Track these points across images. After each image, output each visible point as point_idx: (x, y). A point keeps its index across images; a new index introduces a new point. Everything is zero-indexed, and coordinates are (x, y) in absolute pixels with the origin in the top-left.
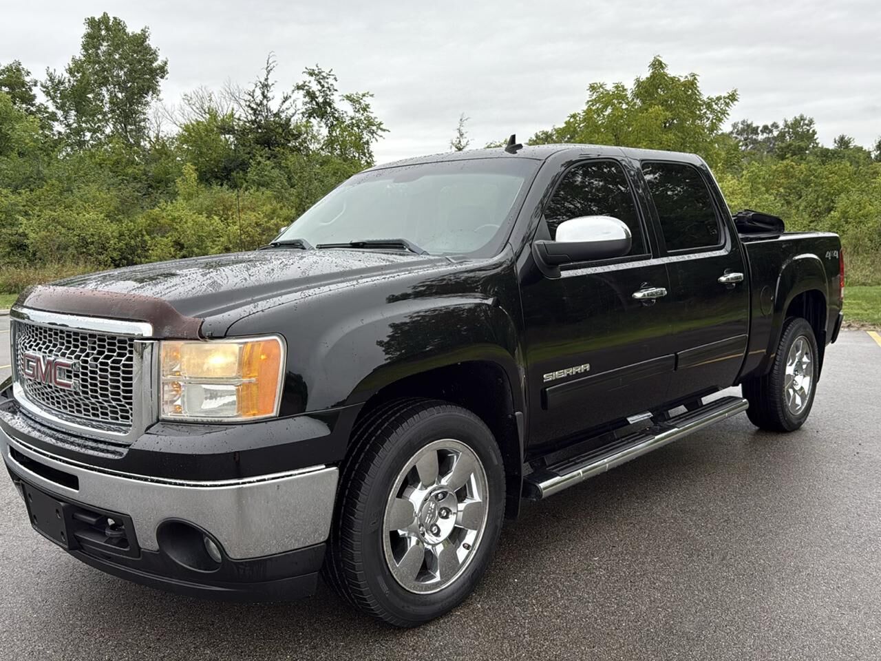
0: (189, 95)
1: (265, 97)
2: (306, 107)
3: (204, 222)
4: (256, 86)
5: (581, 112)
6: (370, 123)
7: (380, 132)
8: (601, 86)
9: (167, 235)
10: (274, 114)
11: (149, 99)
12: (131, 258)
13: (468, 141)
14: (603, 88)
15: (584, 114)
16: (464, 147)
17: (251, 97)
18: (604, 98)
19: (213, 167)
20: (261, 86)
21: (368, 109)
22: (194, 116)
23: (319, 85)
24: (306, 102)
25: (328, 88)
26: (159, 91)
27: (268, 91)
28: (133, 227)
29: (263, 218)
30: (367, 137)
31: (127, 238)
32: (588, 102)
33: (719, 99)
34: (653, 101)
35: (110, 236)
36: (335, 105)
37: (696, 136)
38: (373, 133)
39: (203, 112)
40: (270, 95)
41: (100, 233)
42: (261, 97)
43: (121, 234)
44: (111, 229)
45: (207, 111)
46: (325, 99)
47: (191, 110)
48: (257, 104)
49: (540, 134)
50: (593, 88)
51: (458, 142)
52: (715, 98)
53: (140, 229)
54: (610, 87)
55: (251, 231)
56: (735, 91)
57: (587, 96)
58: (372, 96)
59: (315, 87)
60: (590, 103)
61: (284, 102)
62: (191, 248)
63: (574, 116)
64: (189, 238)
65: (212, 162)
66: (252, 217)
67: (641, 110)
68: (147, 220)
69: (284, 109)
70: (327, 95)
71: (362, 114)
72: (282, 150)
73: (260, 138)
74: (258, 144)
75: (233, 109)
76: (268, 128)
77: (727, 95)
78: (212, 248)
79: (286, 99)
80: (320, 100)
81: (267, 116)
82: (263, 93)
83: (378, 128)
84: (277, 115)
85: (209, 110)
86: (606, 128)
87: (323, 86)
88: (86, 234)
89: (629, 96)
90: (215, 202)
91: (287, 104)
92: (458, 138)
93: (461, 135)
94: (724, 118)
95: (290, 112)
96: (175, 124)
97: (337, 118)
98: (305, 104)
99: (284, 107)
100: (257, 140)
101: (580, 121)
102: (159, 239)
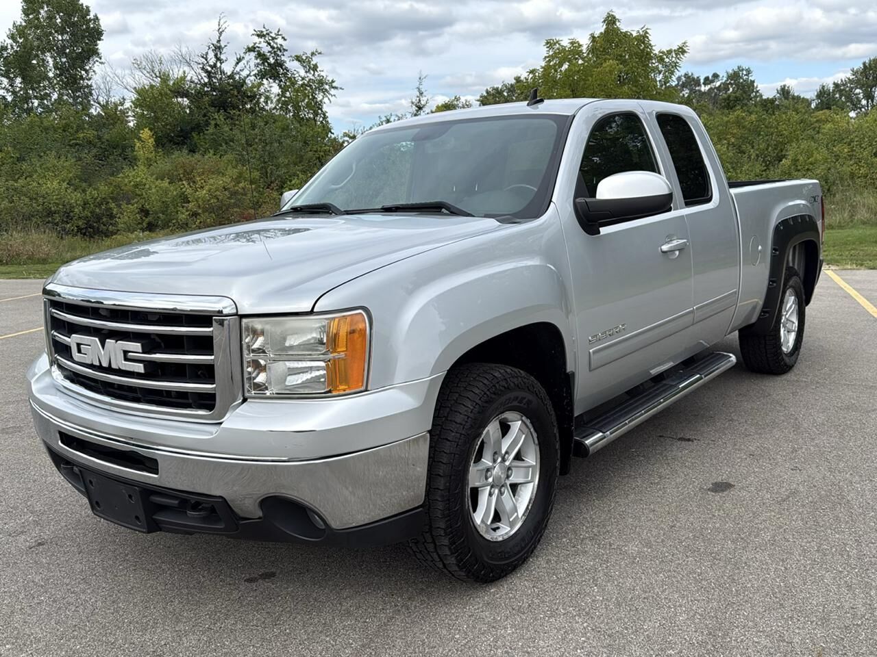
0: (138, 59)
1: (218, 59)
2: (259, 69)
3: (167, 188)
4: (209, 48)
5: (538, 68)
6: (321, 82)
7: (333, 91)
8: (557, 42)
9: (132, 202)
10: (228, 76)
11: (91, 63)
14: (559, 44)
15: (542, 70)
16: (424, 105)
17: (204, 60)
18: (560, 54)
19: (168, 132)
20: (213, 48)
21: (318, 69)
22: (144, 80)
23: (269, 47)
24: (258, 64)
25: (278, 48)
26: (101, 54)
27: (221, 53)
28: (97, 195)
29: (231, 182)
30: (321, 97)
31: (92, 206)
32: (546, 57)
33: (669, 52)
34: (608, 57)
35: (75, 205)
36: (287, 65)
38: (325, 92)
39: (154, 75)
40: (223, 57)
41: (64, 201)
42: (214, 59)
43: (86, 203)
44: (75, 197)
45: (158, 74)
46: (277, 60)
47: (142, 74)
48: (210, 66)
49: (491, 90)
50: (549, 44)
51: (418, 101)
52: (665, 51)
53: (104, 196)
54: (566, 43)
55: (220, 195)
56: (685, 43)
57: (544, 52)
58: (321, 54)
59: (265, 49)
60: (547, 59)
61: (237, 63)
62: (157, 213)
63: (532, 72)
64: (154, 204)
65: (168, 127)
66: (220, 181)
67: (596, 65)
68: (109, 188)
70: (278, 55)
71: (313, 74)
72: (238, 113)
73: (215, 100)
74: (212, 106)
75: (184, 72)
76: (222, 91)
77: (677, 47)
79: (239, 60)
80: (272, 61)
81: (221, 78)
82: (216, 55)
83: (330, 87)
84: (231, 77)
85: (160, 73)
87: (273, 47)
88: (50, 203)
89: (585, 51)
90: (175, 166)
91: (241, 64)
92: (418, 97)
93: (421, 94)
94: (676, 70)
95: (244, 74)
96: (126, 88)
97: (289, 78)
98: (257, 65)
99: (238, 69)
100: (212, 103)
101: (539, 76)
102: (124, 206)
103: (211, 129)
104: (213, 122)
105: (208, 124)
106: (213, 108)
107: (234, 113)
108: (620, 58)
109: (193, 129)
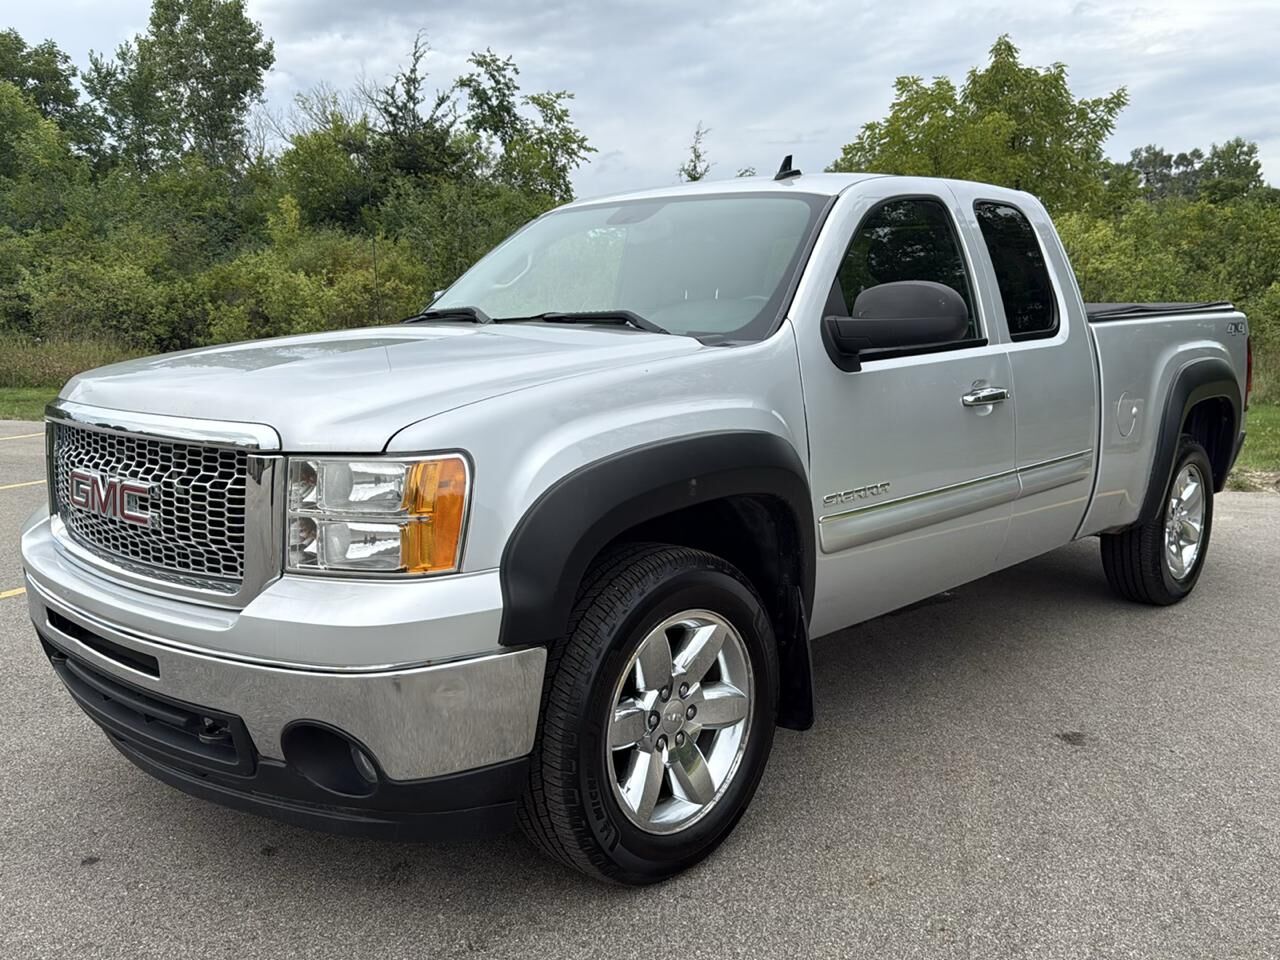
0: (305, 95)
1: (411, 97)
2: (473, 113)
4: (397, 81)
5: (882, 121)
6: (568, 138)
7: (582, 153)
8: (915, 82)
9: (238, 302)
10: (424, 124)
11: (247, 100)
12: (187, 336)
13: (708, 166)
14: (918, 85)
15: (886, 124)
16: (702, 175)
17: (389, 98)
18: (919, 101)
19: (328, 202)
20: (404, 80)
21: (565, 118)
22: (308, 125)
23: (492, 81)
24: (473, 106)
25: (506, 84)
26: (262, 88)
27: (416, 89)
28: (190, 290)
30: (564, 161)
31: (181, 305)
32: (894, 104)
33: (1097, 103)
34: (996, 106)
35: (154, 303)
36: (517, 111)
37: (1061, 160)
38: (571, 153)
39: (324, 119)
40: (418, 95)
41: (138, 297)
42: (404, 97)
43: (173, 301)
44: (157, 292)
45: (329, 118)
46: (501, 102)
47: (307, 116)
48: (397, 107)
50: (902, 84)
51: (692, 167)
52: (1090, 102)
53: (201, 292)
54: (928, 83)
55: (356, 299)
56: (1123, 90)
57: (892, 96)
58: (571, 96)
59: (487, 84)
60: (897, 108)
61: (439, 105)
62: (278, 322)
63: (870, 127)
64: (276, 308)
65: (328, 194)
66: (360, 277)
67: (975, 119)
68: (212, 279)
69: (440, 115)
70: (504, 95)
71: (557, 126)
72: (435, 178)
73: (402, 158)
74: (397, 167)
75: (366, 116)
76: (414, 144)
77: (1109, 96)
78: (299, 324)
79: (442, 101)
80: (494, 102)
81: (414, 126)
82: (408, 92)
83: (580, 147)
84: (429, 125)
85: (332, 116)
86: (920, 146)
87: (498, 82)
88: (118, 299)
89: (959, 98)
90: (322, 254)
91: (444, 108)
92: (692, 161)
93: (698, 157)
94: (1107, 133)
95: (447, 121)
96: (283, 137)
97: (518, 131)
98: (472, 108)
99: (439, 113)
100: (396, 162)
101: (880, 133)
102: (224, 307)
103: (389, 201)
104: (394, 192)
105: (387, 193)
106: (398, 170)
107: (429, 179)
108: (1014, 111)
109: (364, 201)
